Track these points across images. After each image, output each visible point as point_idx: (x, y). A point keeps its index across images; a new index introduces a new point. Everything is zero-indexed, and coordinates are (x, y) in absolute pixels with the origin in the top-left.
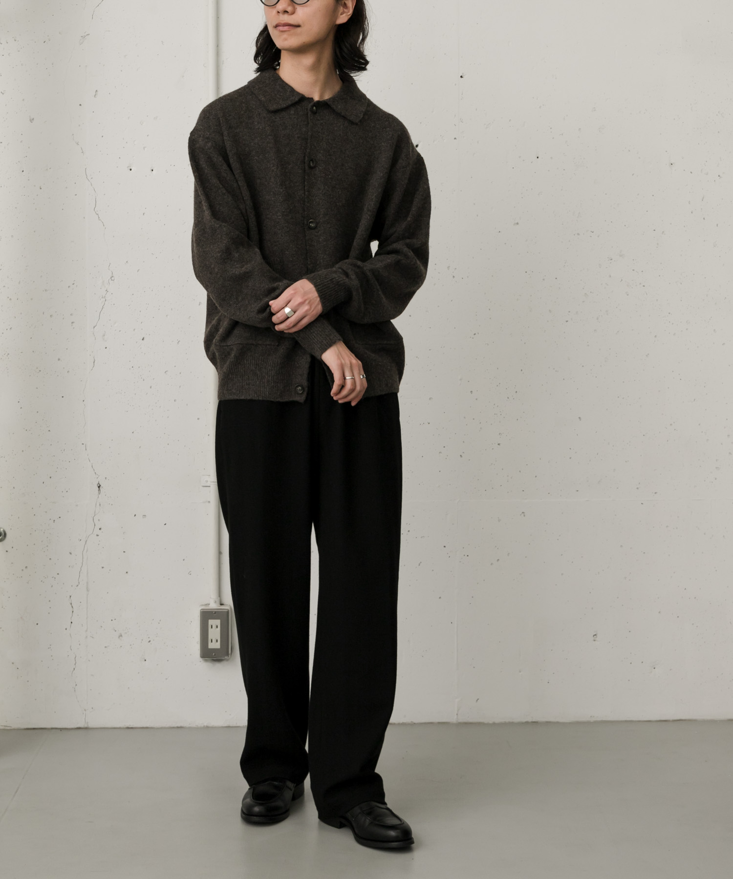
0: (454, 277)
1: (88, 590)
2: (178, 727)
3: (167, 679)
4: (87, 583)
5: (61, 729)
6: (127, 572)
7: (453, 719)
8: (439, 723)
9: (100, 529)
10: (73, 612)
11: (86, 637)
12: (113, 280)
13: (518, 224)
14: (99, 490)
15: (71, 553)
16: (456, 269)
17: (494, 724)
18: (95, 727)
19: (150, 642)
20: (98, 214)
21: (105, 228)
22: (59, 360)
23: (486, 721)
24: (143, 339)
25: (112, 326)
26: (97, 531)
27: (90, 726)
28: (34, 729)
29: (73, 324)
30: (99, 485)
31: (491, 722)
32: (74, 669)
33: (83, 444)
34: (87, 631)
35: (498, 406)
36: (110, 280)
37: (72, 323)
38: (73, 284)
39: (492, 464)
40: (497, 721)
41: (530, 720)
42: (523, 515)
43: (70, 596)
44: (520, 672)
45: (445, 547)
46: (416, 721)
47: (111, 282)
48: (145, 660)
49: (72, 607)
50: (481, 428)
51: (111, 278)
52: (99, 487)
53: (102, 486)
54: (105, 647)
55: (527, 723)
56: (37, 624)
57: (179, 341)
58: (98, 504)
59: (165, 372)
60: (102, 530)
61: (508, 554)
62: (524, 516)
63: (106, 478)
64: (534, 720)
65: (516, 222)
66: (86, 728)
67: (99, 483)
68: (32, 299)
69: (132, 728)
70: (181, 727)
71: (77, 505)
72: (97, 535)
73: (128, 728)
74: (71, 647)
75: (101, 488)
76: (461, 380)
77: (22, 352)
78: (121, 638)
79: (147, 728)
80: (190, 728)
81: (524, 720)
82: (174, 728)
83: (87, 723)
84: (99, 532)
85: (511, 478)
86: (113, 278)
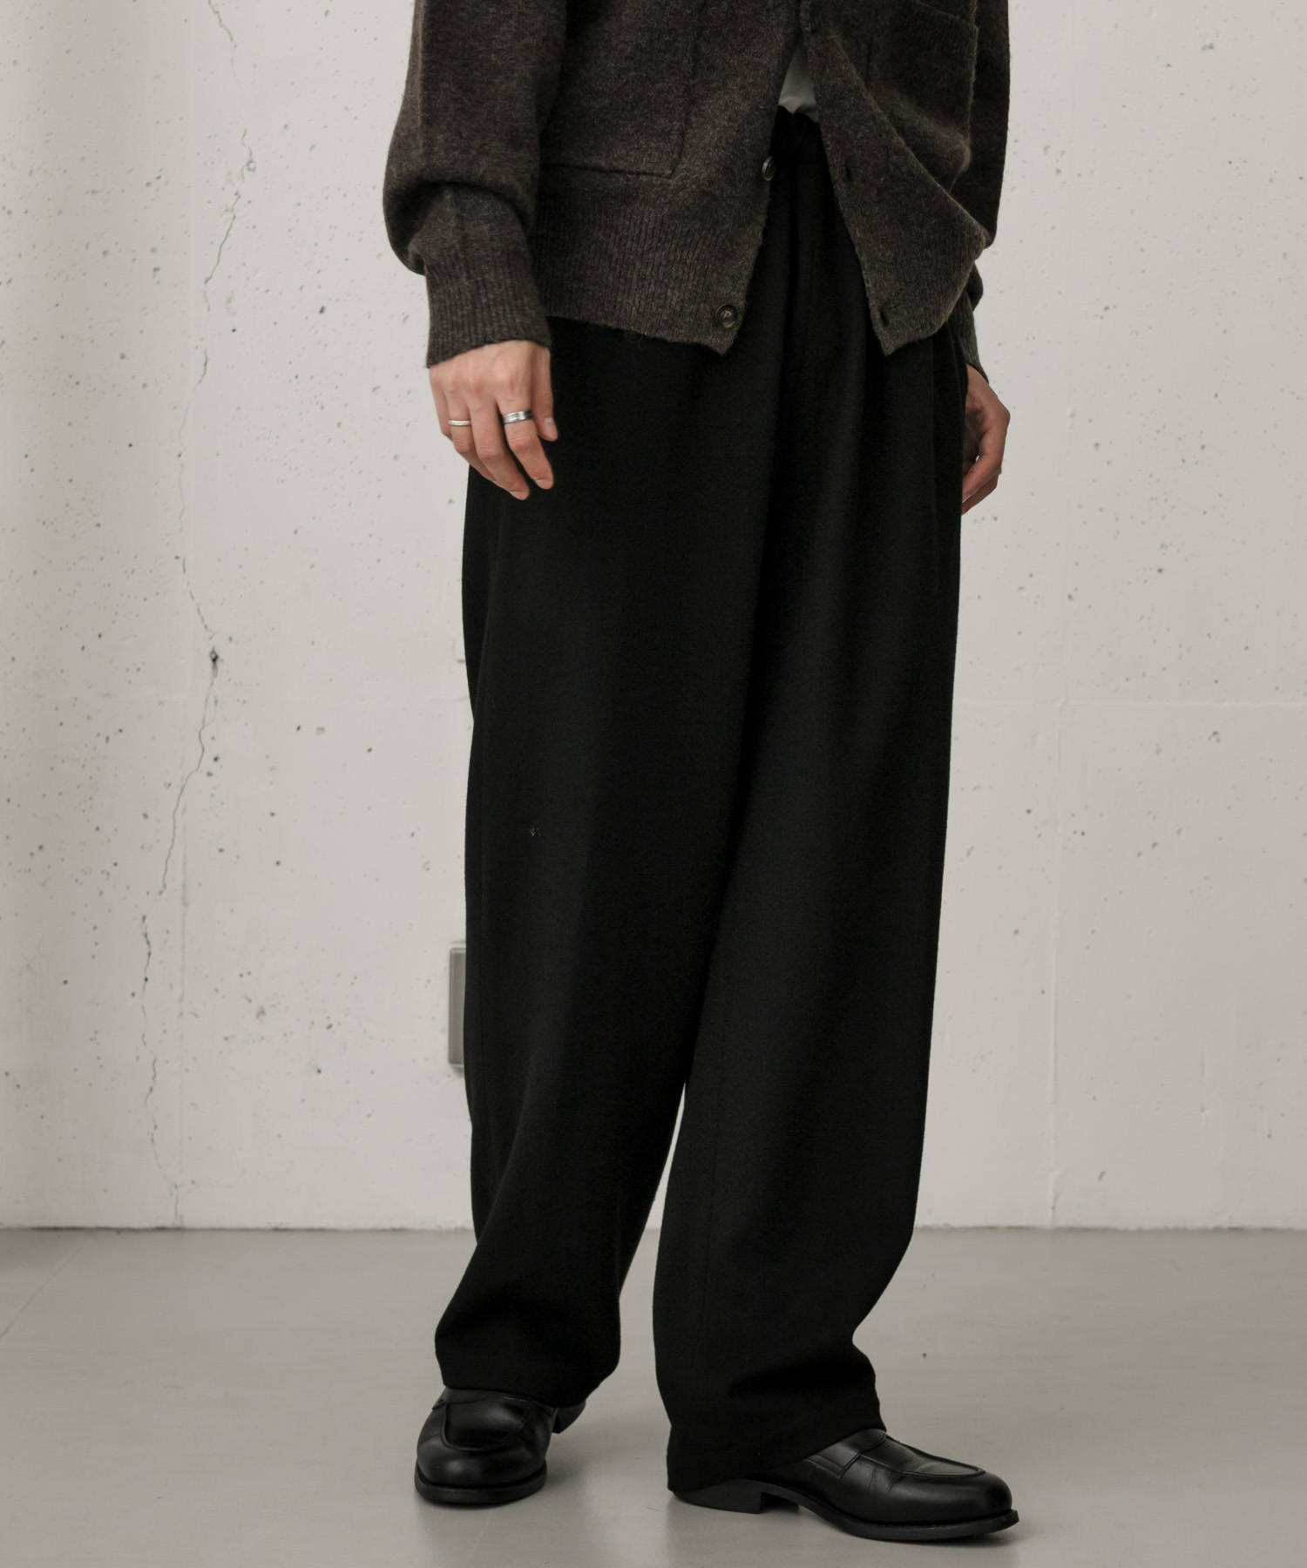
0: (1058, 171)
1: (185, 903)
2: (394, 1230)
3: (369, 1116)
4: (184, 886)
5: (119, 1231)
6: (278, 863)
7: (1045, 1220)
8: (1011, 1229)
9: (216, 759)
10: (149, 954)
11: (181, 1014)
12: (254, 170)
13: (1211, 47)
14: (215, 667)
15: (145, 816)
16: (1063, 152)
17: (1140, 1232)
18: (197, 1225)
19: (333, 1029)
20: (217, 13)
21: (236, 46)
22: (123, 357)
23: (1121, 1225)
24: (322, 311)
25: (248, 279)
26: (208, 764)
27: (189, 1222)
28: (55, 1229)
29: (157, 273)
30: (213, 656)
31: (1133, 1227)
32: (151, 1089)
33: (177, 558)
34: (181, 1000)
35: (1158, 480)
36: (245, 169)
37: (156, 270)
38: (159, 178)
39: (1142, 617)
40: (1148, 1225)
41: (1224, 1222)
42: (1214, 738)
43: (144, 918)
44: (1203, 1110)
45: (1029, 811)
46: (955, 1223)
47: (247, 174)
48: (319, 1071)
49: (148, 943)
50: (1118, 532)
51: (248, 164)
52: (214, 660)
53: (221, 656)
54: (226, 1039)
55: (1218, 1230)
56: (65, 982)
57: (407, 317)
58: (211, 701)
59: (374, 389)
60: (220, 762)
61: (1179, 832)
62: (1218, 741)
63: (231, 639)
64: (1235, 1224)
65: (1208, 43)
66: (179, 1229)
67: (213, 652)
68: (60, 213)
69: (286, 1230)
70: (402, 1231)
71: (161, 703)
72: (209, 774)
73: (276, 1230)
74: (144, 1036)
75: (218, 661)
76: (1073, 416)
77: (35, 339)
78: (262, 1017)
79: (321, 1230)
80: (423, 1232)
81: (1212, 1225)
82: (384, 1231)
83: (181, 1216)
84: (213, 767)
85: (1188, 650)
86: (252, 166)
